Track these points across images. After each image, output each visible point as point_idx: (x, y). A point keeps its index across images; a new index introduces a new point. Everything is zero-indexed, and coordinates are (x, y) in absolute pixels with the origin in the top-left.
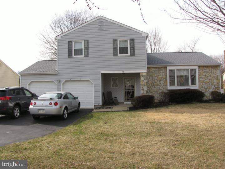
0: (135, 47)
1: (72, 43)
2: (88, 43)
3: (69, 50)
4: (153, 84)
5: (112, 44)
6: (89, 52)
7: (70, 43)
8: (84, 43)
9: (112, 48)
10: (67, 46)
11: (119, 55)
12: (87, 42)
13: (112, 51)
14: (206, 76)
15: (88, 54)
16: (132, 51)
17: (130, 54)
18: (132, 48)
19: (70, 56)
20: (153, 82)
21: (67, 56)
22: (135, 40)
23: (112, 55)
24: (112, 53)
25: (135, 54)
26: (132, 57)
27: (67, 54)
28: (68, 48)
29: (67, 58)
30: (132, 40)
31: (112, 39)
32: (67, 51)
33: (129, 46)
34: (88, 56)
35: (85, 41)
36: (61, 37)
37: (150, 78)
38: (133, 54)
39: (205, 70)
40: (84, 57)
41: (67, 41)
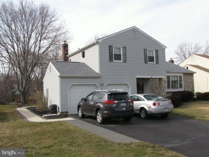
0: (159, 57)
1: (112, 48)
2: (126, 49)
3: (110, 54)
4: (156, 87)
5: (143, 53)
6: (127, 58)
7: (110, 47)
8: (123, 49)
9: (144, 56)
10: (108, 50)
11: (148, 63)
12: (124, 48)
13: (144, 59)
14: (186, 81)
15: (126, 60)
16: (157, 60)
17: (156, 62)
18: (157, 58)
19: (111, 60)
20: (156, 86)
21: (109, 60)
22: (159, 51)
23: (144, 62)
24: (144, 60)
25: (159, 63)
26: (157, 65)
27: (109, 58)
28: (109, 53)
29: (109, 62)
30: (157, 51)
31: (143, 48)
32: (109, 55)
33: (154, 56)
34: (126, 62)
35: (123, 47)
36: (102, 41)
37: (154, 82)
38: (157, 62)
39: (186, 77)
40: (123, 62)
41: (108, 45)
